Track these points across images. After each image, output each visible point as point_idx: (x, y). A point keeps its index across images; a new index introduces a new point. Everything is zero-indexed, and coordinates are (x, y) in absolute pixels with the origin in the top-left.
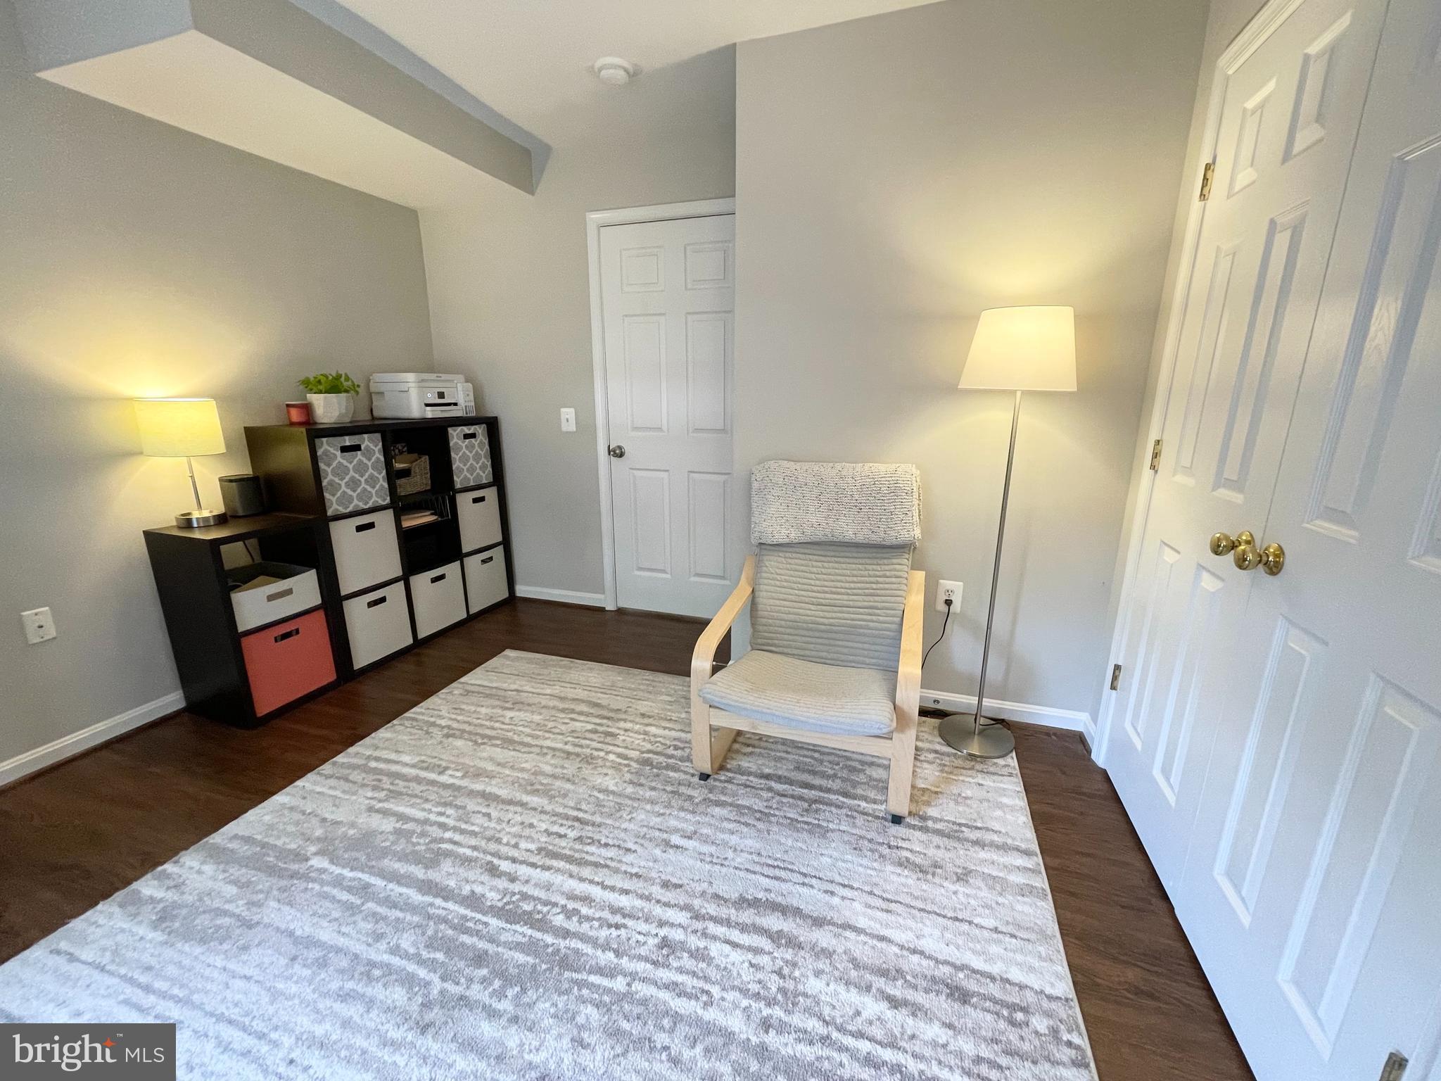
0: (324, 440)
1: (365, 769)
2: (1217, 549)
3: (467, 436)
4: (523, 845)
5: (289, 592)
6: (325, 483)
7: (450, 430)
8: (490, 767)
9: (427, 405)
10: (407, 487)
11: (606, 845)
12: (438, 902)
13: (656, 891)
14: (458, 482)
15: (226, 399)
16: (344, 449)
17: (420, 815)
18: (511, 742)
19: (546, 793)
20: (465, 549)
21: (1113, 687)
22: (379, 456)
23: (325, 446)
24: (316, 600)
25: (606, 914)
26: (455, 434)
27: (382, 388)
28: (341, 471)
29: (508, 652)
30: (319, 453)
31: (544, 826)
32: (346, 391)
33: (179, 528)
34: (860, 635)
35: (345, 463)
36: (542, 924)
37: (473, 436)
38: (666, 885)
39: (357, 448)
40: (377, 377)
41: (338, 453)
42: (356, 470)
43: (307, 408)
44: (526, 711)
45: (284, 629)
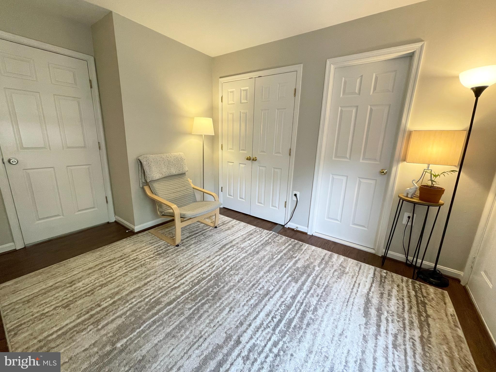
2: (247, 159)
4: (171, 281)
11: (186, 266)
12: (178, 300)
13: (208, 260)
19: (150, 275)
21: (222, 191)
25: (209, 268)
31: (167, 276)
34: (187, 196)
36: (204, 279)
38: (208, 258)
44: (82, 281)
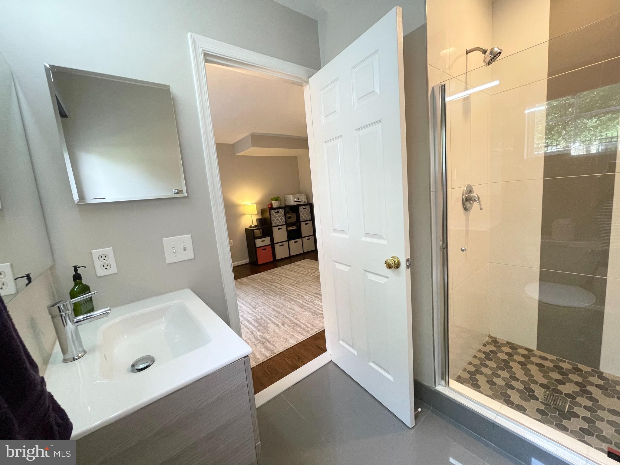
0: (272, 211)
1: (271, 273)
3: (304, 209)
5: (265, 241)
6: (272, 219)
7: (300, 207)
8: (290, 274)
9: (295, 202)
10: (290, 221)
14: (301, 219)
15: (258, 204)
16: (276, 212)
17: (275, 278)
18: (296, 272)
20: (303, 236)
22: (283, 213)
23: (272, 212)
24: (269, 243)
26: (301, 208)
27: (287, 199)
28: (275, 217)
29: (307, 260)
30: (271, 213)
32: (279, 200)
33: (250, 228)
35: (276, 215)
37: (306, 208)
39: (278, 212)
40: (286, 196)
41: (275, 213)
42: (278, 217)
43: (271, 204)
45: (264, 248)
